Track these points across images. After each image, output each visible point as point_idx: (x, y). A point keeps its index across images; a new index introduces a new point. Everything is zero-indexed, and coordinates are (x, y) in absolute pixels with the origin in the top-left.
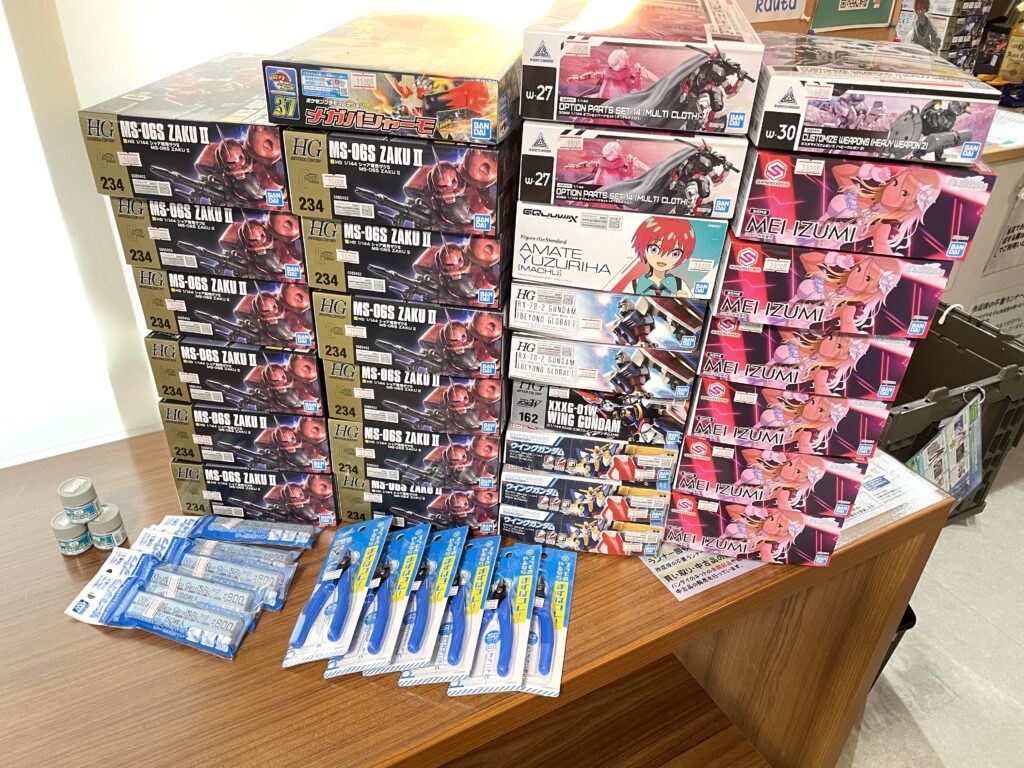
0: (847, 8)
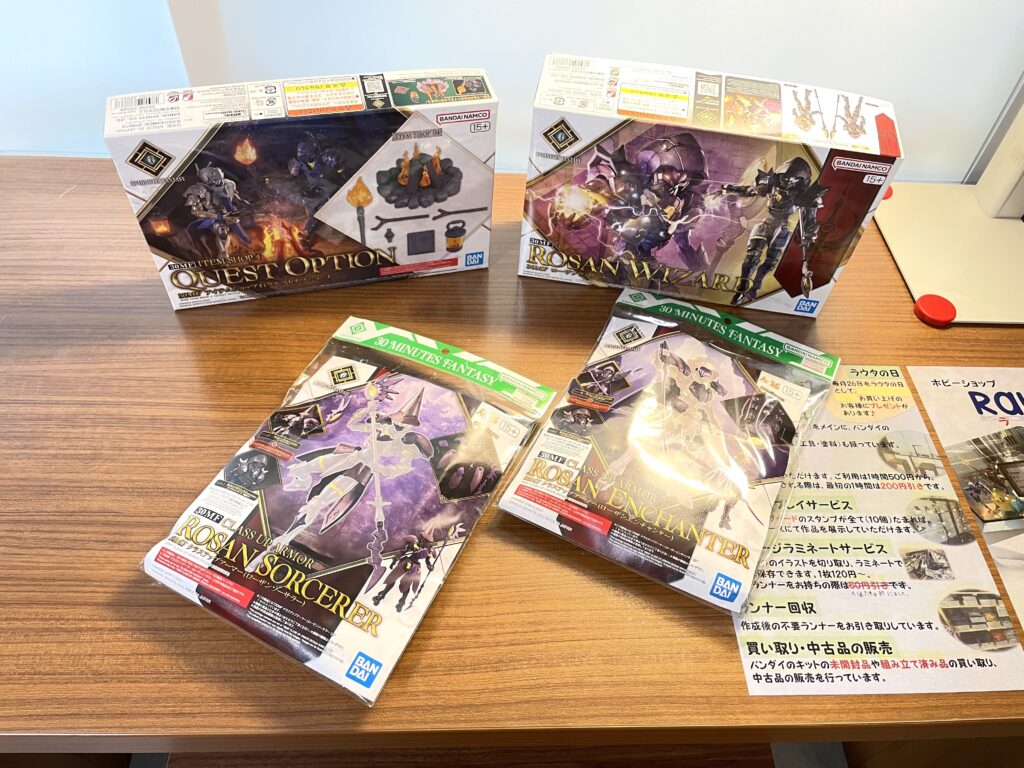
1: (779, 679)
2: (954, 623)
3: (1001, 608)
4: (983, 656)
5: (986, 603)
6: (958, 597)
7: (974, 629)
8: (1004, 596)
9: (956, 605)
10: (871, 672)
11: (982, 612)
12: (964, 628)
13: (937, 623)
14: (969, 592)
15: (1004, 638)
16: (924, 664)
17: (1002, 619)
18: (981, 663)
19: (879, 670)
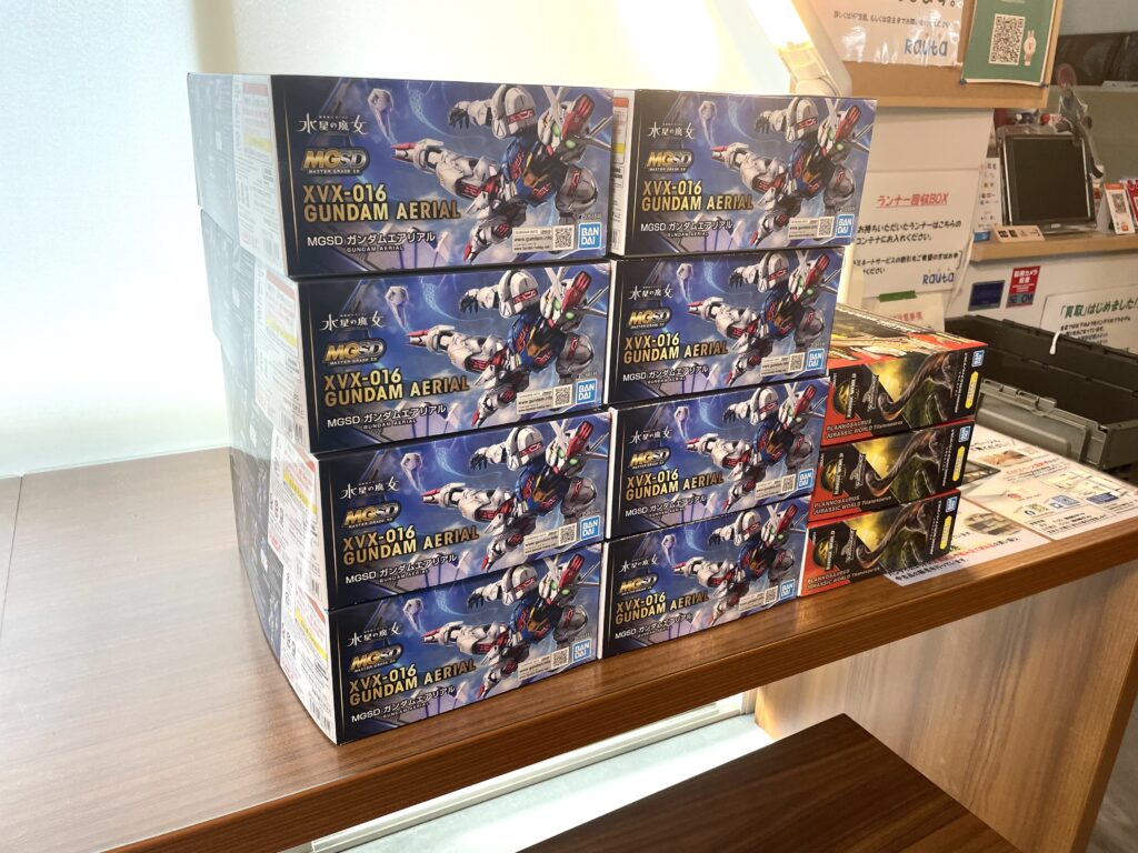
0: (998, 62)
1: (911, 576)
2: (979, 529)
3: (996, 517)
4: (1010, 537)
5: (987, 518)
6: (971, 519)
7: (993, 528)
8: (993, 513)
9: (972, 522)
10: (957, 558)
11: (990, 521)
12: (987, 530)
13: (970, 531)
14: (975, 516)
15: (1012, 528)
16: (982, 548)
17: (1003, 521)
18: (1011, 540)
19: (961, 557)
